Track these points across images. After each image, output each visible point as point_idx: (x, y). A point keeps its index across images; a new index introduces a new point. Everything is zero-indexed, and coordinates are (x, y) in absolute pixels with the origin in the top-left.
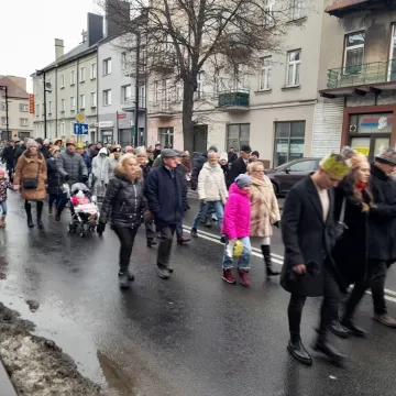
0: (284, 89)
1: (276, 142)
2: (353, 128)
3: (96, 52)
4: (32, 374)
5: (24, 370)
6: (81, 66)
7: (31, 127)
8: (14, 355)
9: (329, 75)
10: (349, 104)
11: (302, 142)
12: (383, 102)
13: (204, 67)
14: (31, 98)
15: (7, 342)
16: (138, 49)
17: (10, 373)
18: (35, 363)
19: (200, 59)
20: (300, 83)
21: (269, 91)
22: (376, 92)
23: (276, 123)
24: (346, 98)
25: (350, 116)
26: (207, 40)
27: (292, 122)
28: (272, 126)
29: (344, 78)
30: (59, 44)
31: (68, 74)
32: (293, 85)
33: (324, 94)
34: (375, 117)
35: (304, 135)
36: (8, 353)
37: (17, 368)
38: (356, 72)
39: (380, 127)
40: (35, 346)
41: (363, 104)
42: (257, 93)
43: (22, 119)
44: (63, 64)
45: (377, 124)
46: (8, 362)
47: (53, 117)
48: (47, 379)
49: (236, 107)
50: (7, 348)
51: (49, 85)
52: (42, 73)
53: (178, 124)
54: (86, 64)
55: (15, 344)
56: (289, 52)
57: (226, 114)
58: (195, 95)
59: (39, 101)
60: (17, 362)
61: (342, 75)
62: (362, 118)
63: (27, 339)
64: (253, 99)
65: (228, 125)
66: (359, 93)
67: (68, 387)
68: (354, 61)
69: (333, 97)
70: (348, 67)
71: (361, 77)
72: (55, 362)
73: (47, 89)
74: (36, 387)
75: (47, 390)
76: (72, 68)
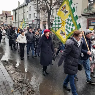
2: (90, 24)
3: (27, 5)
4: (12, 71)
7: (12, 24)
9: (84, 10)
10: (89, 18)
13: (53, 9)
14: (12, 16)
15: (7, 66)
24: (88, 16)
25: (89, 21)
26: (54, 2)
29: (88, 11)
30: (19, 3)
31: (21, 10)
33: (83, 15)
37: (9, 71)
38: (91, 9)
40: (12, 67)
41: (92, 17)
43: (10, 22)
44: (20, 8)
48: (15, 72)
50: (7, 67)
51: (17, 13)
52: (15, 10)
53: (47, 23)
54: (25, 8)
55: (9, 67)
56: (75, 4)
58: (51, 16)
59: (14, 17)
62: (92, 21)
63: (11, 66)
66: (91, 15)
67: (18, 74)
69: (85, 16)
70: (89, 8)
71: (92, 11)
72: (16, 70)
73: (16, 14)
74: (12, 73)
75: (14, 74)
76: (22, 9)
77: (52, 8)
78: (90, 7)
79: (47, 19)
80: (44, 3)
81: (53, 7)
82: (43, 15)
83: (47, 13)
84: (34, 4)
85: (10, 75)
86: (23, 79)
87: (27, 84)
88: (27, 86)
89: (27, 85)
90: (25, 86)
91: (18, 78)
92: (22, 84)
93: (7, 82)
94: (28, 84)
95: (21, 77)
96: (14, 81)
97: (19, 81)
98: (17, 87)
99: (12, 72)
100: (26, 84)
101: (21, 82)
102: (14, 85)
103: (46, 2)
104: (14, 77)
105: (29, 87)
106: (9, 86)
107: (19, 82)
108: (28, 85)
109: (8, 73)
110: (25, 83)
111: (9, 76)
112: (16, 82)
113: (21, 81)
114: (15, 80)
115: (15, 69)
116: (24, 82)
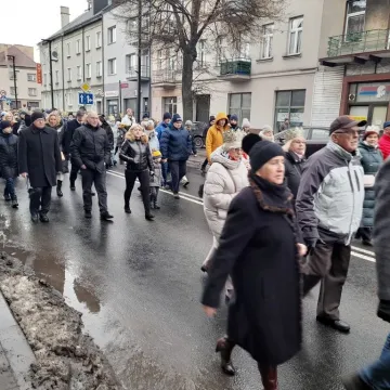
0: (286, 57)
1: (277, 111)
2: (352, 97)
3: (100, 20)
4: (27, 303)
5: (20, 301)
6: (86, 34)
7: (39, 97)
8: (13, 289)
9: (330, 43)
10: (349, 73)
11: (302, 110)
12: (382, 70)
13: (203, 36)
14: (39, 66)
15: (7, 280)
16: (139, 17)
17: (9, 303)
18: (30, 296)
19: (200, 28)
20: (301, 51)
21: (271, 60)
22: (375, 60)
23: (277, 92)
24: (346, 66)
25: (350, 85)
26: (206, 8)
27: (292, 91)
28: (273, 95)
29: (345, 45)
30: (64, 12)
31: (73, 42)
32: (294, 53)
33: (324, 63)
34: (374, 85)
35: (303, 104)
36: (7, 289)
37: (15, 299)
38: (356, 40)
39: (378, 96)
40: (31, 283)
41: (363, 72)
42: (259, 61)
43: (30, 89)
44: (68, 33)
45: (375, 93)
46: (8, 295)
47: (60, 87)
48: (39, 307)
49: (237, 76)
50: (7, 285)
51: (55, 54)
52: (49, 42)
53: (178, 93)
54: (91, 32)
55: (14, 282)
56: (292, 19)
57: (228, 83)
58: (195, 64)
59: (45, 71)
60: (15, 295)
61: (343, 43)
62: (361, 88)
63: (25, 278)
64: (255, 68)
65: (230, 95)
66: (359, 61)
67: (56, 313)
68: (355, 28)
69: (333, 65)
70: (350, 35)
71: (361, 45)
72: (47, 295)
73: (53, 58)
74: (29, 312)
75: (38, 314)
76: (78, 36)
77: (201, 32)
78: (354, 29)
79: (179, 77)
80: (168, 15)
81: (204, 28)
82: (163, 64)
83: (180, 54)
84: (126, 15)
85: (18, 322)
86: (76, 336)
87: (90, 362)
88: (92, 372)
89: (90, 367)
90: (85, 369)
91: (52, 335)
92: (71, 361)
93: (5, 352)
94: (98, 359)
95: (65, 327)
96: (34, 348)
97: (58, 347)
98: (48, 379)
99: (28, 305)
100: (86, 362)
101: (65, 351)
102: (34, 369)
103: (174, 7)
104: (34, 329)
105: (99, 377)
106: (12, 371)
107: (58, 354)
108: (96, 367)
109: (9, 311)
110: (84, 357)
111: (15, 323)
112: (43, 351)
113: (64, 349)
114: (40, 344)
115: (41, 292)
116: (79, 353)
